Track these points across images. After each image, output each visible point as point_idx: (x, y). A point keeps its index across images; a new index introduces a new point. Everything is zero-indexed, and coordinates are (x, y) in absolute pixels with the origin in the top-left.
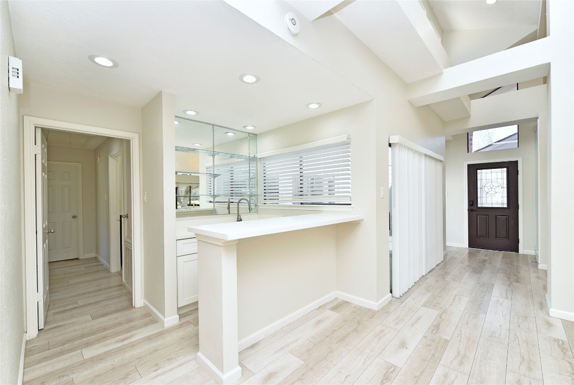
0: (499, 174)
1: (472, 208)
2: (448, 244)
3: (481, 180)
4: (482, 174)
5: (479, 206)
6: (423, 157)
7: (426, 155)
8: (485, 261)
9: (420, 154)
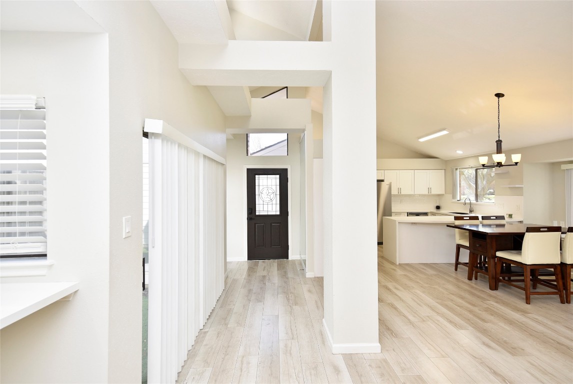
0: (274, 180)
1: (251, 216)
2: (228, 259)
3: (259, 186)
4: (261, 180)
5: (257, 214)
6: (201, 160)
7: (205, 156)
8: (264, 277)
9: (197, 154)
